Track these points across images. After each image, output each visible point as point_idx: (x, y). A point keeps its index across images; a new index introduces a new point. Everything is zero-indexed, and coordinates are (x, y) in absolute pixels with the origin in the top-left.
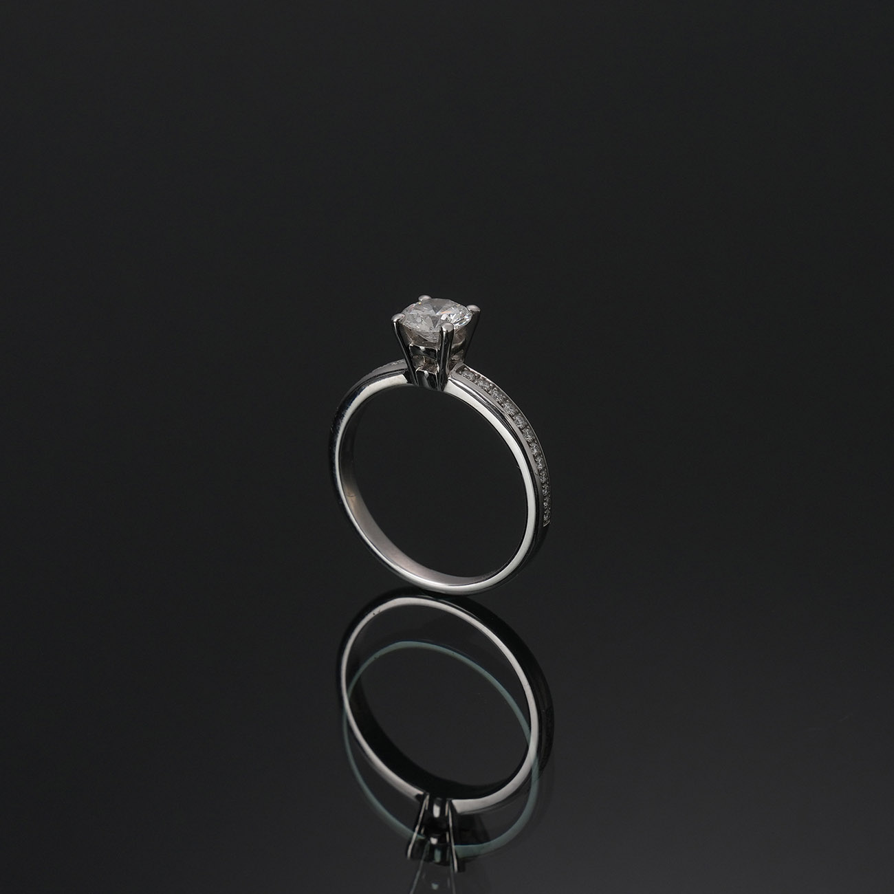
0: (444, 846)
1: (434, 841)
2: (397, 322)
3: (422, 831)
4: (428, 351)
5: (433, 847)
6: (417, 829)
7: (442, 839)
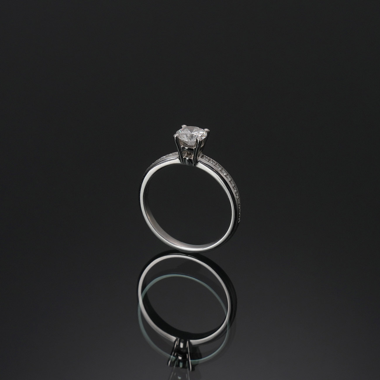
0: (185, 360)
1: (180, 358)
2: (176, 137)
3: (176, 354)
4: (189, 149)
5: (179, 361)
6: (173, 353)
7: (184, 357)
